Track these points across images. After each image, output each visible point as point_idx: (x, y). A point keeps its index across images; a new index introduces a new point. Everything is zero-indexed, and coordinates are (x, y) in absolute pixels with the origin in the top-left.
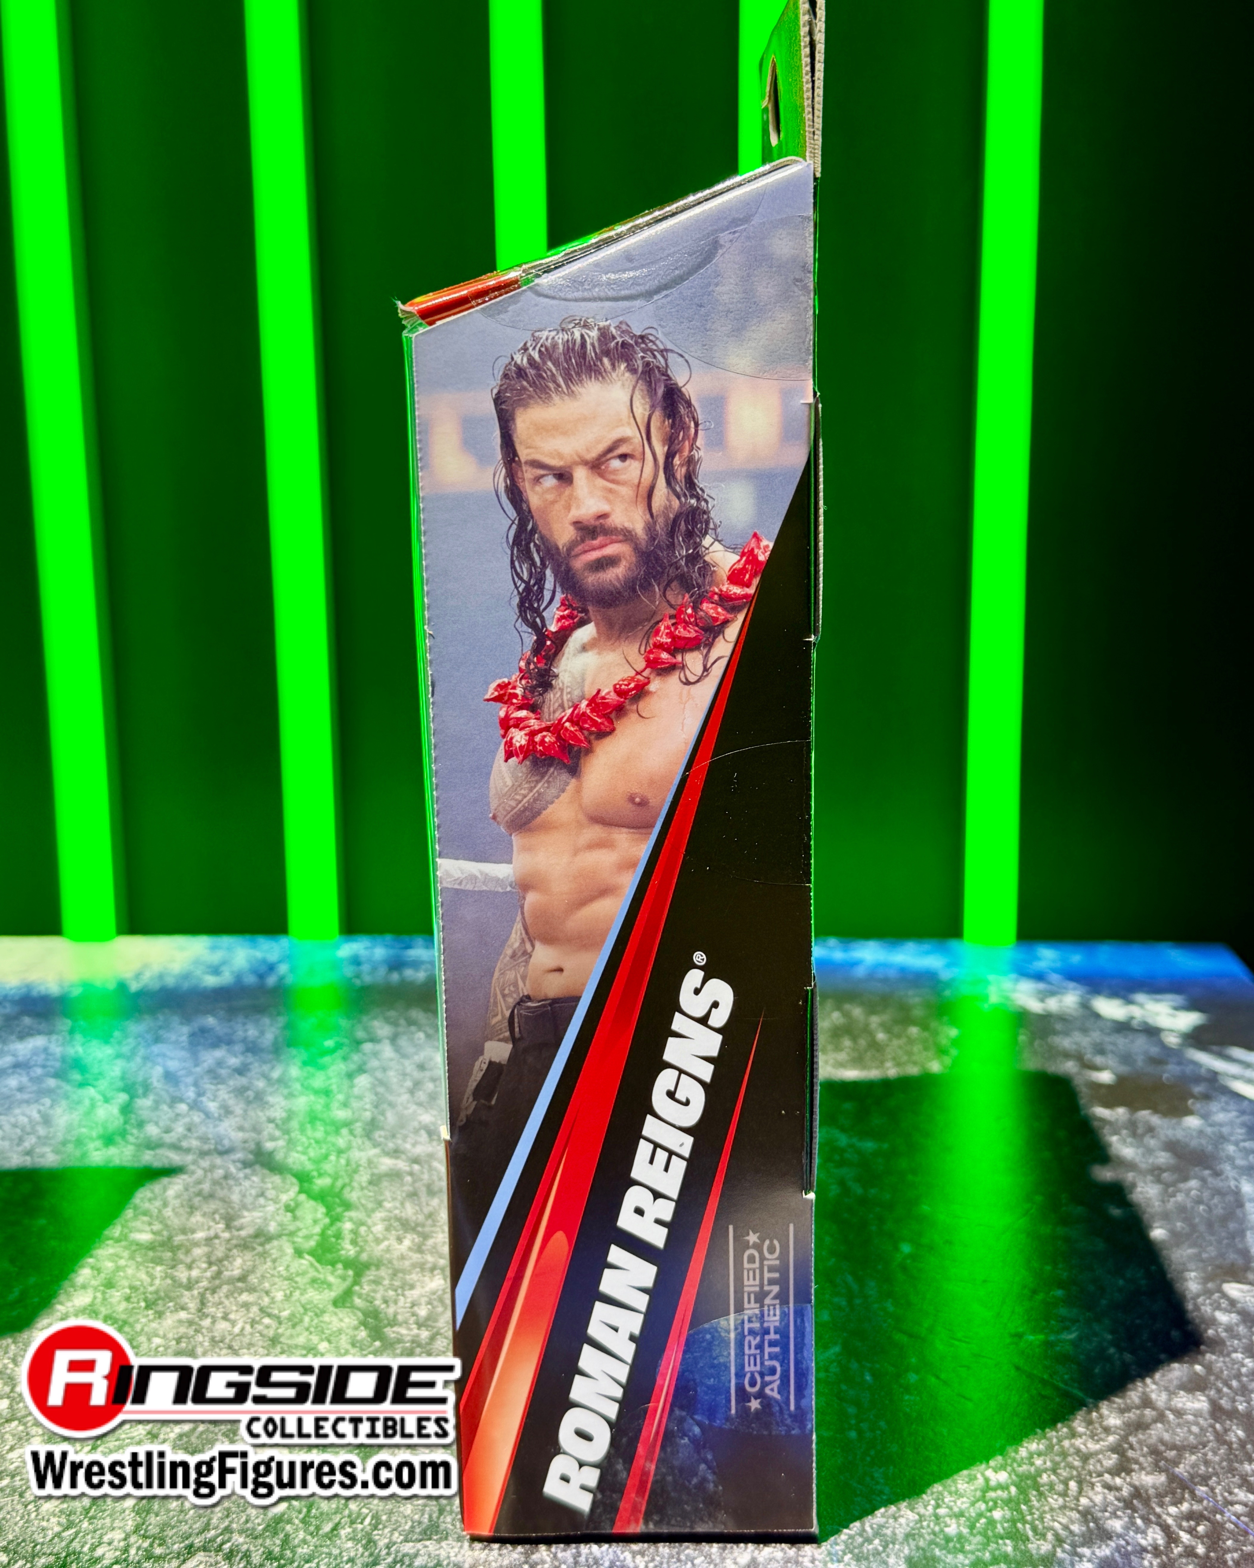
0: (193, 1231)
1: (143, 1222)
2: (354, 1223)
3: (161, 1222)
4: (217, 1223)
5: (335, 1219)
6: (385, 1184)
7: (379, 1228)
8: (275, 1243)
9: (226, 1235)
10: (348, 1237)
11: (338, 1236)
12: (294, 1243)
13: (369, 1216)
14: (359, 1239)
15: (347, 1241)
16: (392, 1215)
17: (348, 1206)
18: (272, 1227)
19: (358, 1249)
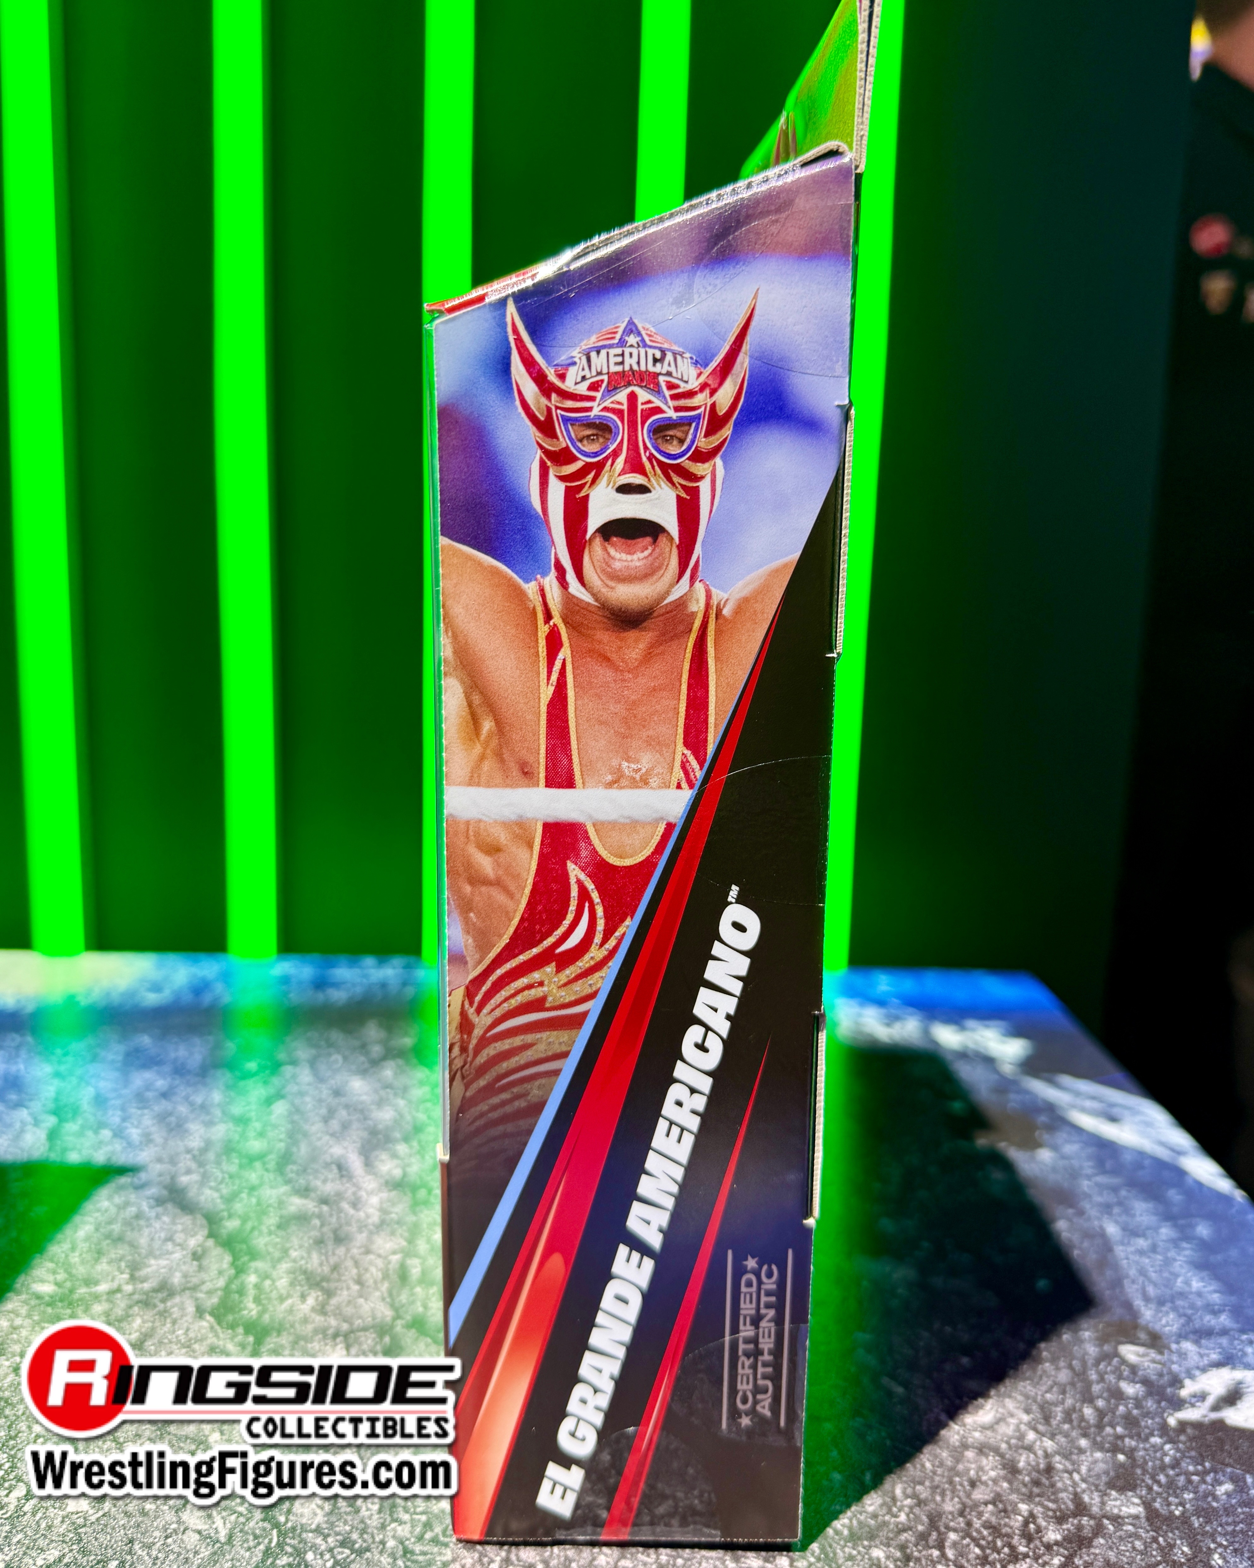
0: (97, 1283)
1: (48, 1271)
2: (259, 1276)
3: (66, 1271)
4: (122, 1273)
5: (240, 1271)
6: (293, 1228)
7: (283, 1283)
8: (177, 1299)
9: (129, 1288)
10: (251, 1292)
11: (241, 1292)
12: (197, 1299)
13: (274, 1267)
14: (262, 1297)
15: (251, 1299)
16: (298, 1265)
17: (254, 1255)
18: (176, 1279)
19: (260, 1308)
